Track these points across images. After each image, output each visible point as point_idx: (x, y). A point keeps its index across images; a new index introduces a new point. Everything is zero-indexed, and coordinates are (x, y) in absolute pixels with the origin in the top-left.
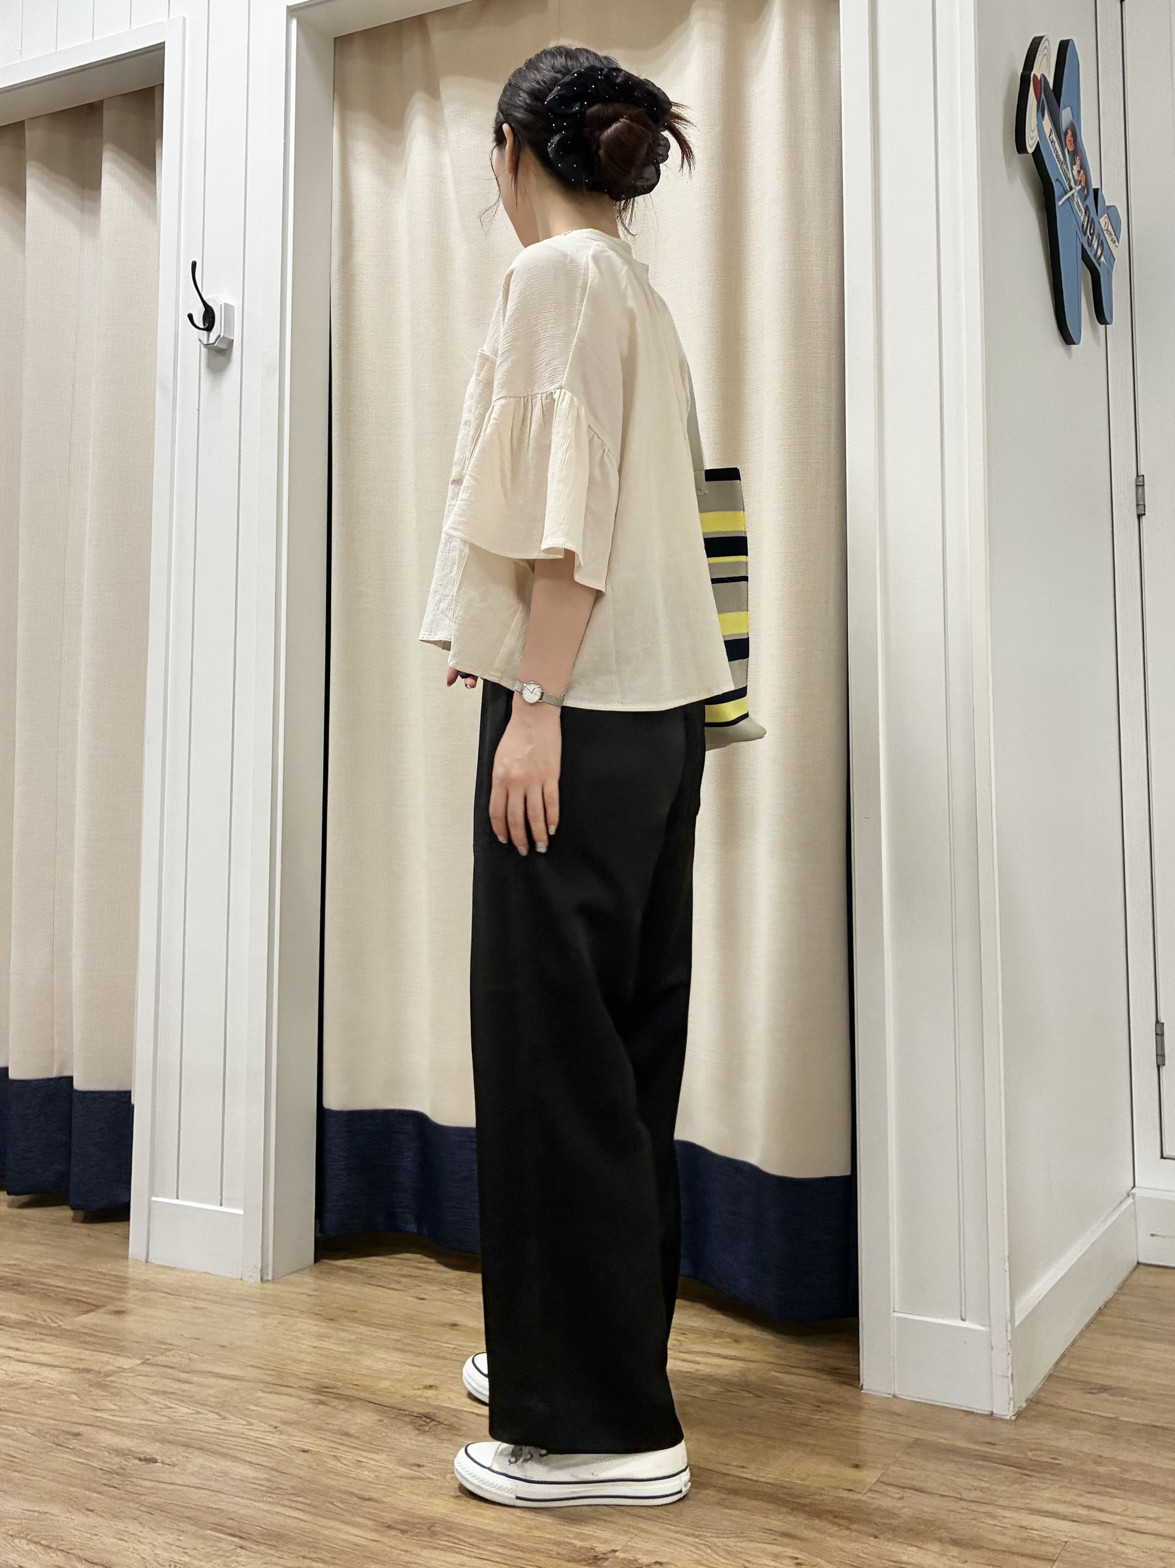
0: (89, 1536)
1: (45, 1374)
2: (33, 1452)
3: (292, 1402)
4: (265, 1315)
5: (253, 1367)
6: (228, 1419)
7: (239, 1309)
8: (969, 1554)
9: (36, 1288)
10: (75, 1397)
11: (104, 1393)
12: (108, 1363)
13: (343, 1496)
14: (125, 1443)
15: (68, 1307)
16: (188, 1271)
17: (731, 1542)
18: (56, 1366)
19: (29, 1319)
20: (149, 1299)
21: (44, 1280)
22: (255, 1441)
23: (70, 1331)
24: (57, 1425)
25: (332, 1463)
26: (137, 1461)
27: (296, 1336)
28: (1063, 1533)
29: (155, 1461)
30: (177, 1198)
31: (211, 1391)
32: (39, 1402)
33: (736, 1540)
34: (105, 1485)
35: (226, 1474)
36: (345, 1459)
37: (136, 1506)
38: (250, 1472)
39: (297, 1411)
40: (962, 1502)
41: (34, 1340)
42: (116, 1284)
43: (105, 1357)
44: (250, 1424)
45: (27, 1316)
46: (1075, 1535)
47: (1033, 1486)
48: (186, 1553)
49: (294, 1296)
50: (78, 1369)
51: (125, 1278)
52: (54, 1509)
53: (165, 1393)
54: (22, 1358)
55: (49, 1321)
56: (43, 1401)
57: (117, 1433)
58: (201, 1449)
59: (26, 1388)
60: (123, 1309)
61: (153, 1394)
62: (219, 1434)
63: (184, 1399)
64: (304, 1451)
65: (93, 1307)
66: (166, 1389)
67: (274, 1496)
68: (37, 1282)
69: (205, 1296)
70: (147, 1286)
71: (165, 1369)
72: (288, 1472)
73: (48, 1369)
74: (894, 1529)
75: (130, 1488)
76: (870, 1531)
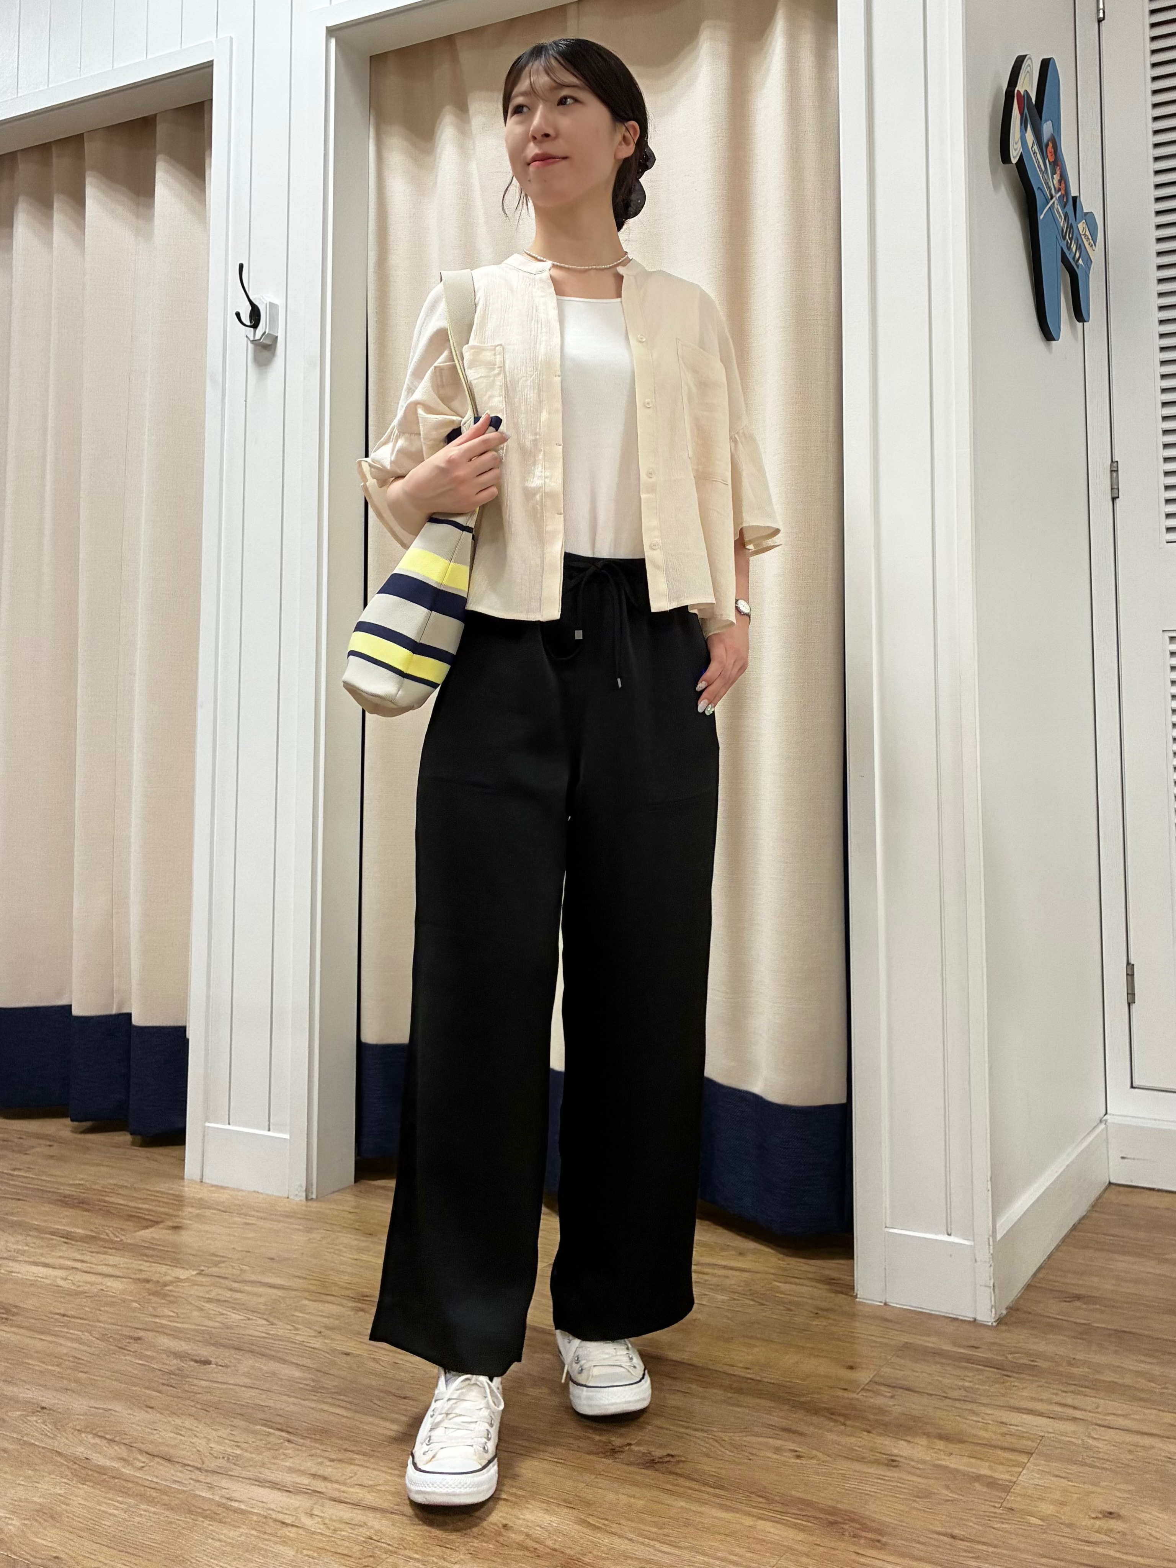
0: (150, 1431)
1: (109, 1284)
2: (98, 1355)
3: (334, 1309)
4: (309, 1230)
5: (299, 1277)
6: (275, 1324)
7: (286, 1225)
8: (952, 1447)
9: (98, 1205)
10: (135, 1305)
11: (163, 1301)
12: (166, 1274)
13: (382, 1394)
14: (182, 1346)
15: (129, 1223)
16: (239, 1190)
17: (737, 1437)
18: (119, 1277)
19: (94, 1234)
20: (204, 1216)
21: (107, 1199)
22: (302, 1345)
23: (130, 1244)
24: (118, 1330)
25: (372, 1364)
26: (192, 1363)
27: (338, 1250)
28: (1040, 1429)
29: (209, 1363)
30: (229, 1124)
31: (261, 1300)
32: (102, 1309)
33: (740, 1434)
34: (163, 1384)
35: (274, 1374)
36: (383, 1361)
37: (192, 1404)
38: (297, 1374)
39: (338, 1317)
40: (949, 1400)
41: (98, 1253)
42: (174, 1202)
43: (164, 1269)
44: (296, 1329)
45: (92, 1231)
46: (1051, 1430)
47: (1016, 1386)
48: (238, 1446)
49: (336, 1213)
50: (139, 1279)
51: (182, 1197)
52: (117, 1407)
53: (218, 1301)
54: (88, 1270)
55: (111, 1235)
56: (107, 1309)
57: (175, 1337)
58: (251, 1352)
59: (92, 1297)
60: (180, 1225)
61: (207, 1302)
62: (269, 1338)
63: (237, 1306)
64: (345, 1354)
65: (150, 1223)
66: (219, 1297)
67: (319, 1395)
68: (99, 1200)
69: (253, 1213)
70: (202, 1204)
71: (218, 1279)
72: (331, 1372)
73: (111, 1279)
74: (886, 1425)
75: (186, 1387)
76: (864, 1426)
